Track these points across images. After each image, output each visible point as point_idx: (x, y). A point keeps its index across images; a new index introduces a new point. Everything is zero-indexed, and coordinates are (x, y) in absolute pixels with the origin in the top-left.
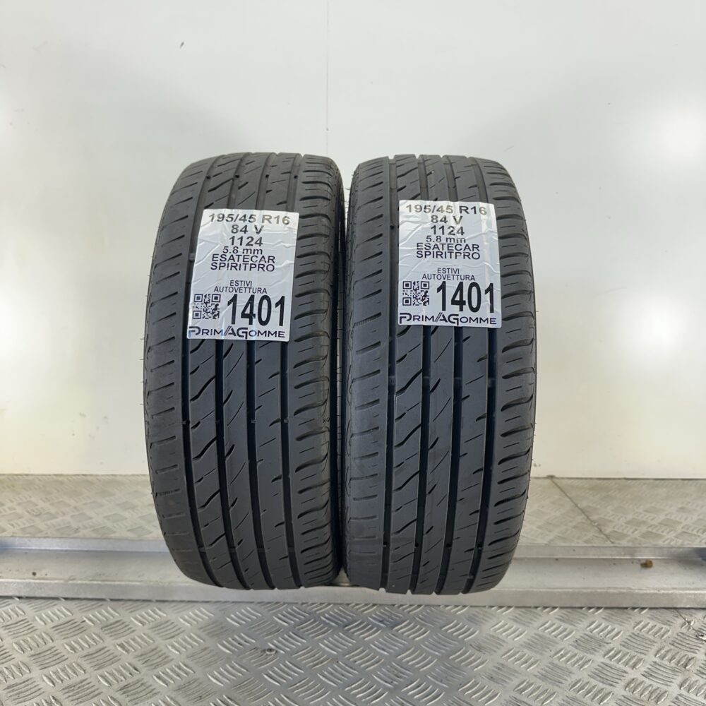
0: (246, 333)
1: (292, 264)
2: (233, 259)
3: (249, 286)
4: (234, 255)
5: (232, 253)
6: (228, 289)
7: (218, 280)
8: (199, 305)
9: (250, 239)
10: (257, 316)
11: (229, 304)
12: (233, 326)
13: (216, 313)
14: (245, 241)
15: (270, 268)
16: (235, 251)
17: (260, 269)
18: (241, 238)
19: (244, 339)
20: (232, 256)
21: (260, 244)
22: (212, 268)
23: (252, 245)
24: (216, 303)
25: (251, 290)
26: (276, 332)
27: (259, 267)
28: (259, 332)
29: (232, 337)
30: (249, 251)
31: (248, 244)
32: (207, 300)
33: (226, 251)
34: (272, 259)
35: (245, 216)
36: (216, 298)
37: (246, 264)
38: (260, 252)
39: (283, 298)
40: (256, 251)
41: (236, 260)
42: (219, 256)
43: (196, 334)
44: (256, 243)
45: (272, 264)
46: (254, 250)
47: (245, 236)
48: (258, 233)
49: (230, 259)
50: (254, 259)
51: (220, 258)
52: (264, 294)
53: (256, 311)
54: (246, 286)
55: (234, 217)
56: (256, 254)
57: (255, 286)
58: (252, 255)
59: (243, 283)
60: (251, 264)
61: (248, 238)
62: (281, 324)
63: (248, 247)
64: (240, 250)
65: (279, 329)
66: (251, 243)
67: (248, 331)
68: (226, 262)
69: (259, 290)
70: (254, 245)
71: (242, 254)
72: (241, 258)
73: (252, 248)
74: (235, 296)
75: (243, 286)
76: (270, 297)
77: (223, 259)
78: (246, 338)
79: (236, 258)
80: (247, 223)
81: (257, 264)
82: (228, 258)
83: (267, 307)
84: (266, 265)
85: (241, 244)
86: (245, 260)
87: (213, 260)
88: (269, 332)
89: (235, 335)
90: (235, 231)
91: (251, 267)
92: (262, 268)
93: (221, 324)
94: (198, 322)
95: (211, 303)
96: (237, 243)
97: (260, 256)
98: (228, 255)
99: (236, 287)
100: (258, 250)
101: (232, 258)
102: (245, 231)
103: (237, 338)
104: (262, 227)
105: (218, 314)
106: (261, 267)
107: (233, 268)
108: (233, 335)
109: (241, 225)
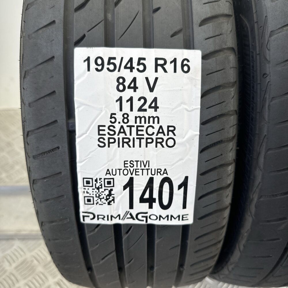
0: (146, 217)
1: (196, 135)
2: (124, 132)
3: (147, 167)
4: (125, 126)
5: (122, 124)
6: (121, 171)
7: (108, 161)
8: (90, 190)
9: (142, 101)
10: (157, 201)
11: (125, 188)
12: (131, 211)
13: (111, 198)
14: (137, 104)
15: (171, 143)
16: (126, 121)
17: (159, 145)
18: (131, 100)
19: (144, 223)
20: (122, 127)
21: (156, 108)
22: (99, 145)
23: (145, 110)
24: (109, 189)
25: (149, 171)
26: (179, 216)
27: (157, 143)
28: (160, 216)
29: (131, 221)
30: (143, 119)
31: (140, 110)
32: (98, 185)
33: (113, 120)
34: (172, 129)
35: (131, 60)
36: (109, 183)
37: (140, 139)
38: (156, 119)
39: (187, 178)
40: (151, 119)
41: (128, 132)
42: (106, 128)
43: (91, 219)
44: (150, 107)
45: (173, 136)
46: (149, 118)
47: (136, 96)
48: (151, 90)
49: (120, 132)
50: (150, 131)
51: (107, 131)
52: (165, 175)
53: (156, 195)
54: (143, 167)
55: (117, 62)
56: (151, 124)
57: (154, 166)
58: (147, 125)
59: (139, 163)
60: (147, 139)
61: (139, 99)
62: (184, 207)
63: (141, 114)
64: (132, 118)
65: (182, 212)
66: (143, 108)
67: (148, 215)
68: (116, 137)
69: (158, 171)
70: (148, 110)
71: (134, 124)
72: (134, 130)
73: (147, 114)
74: (131, 179)
75: (139, 167)
76: (172, 179)
77: (112, 133)
78: (147, 221)
79: (127, 130)
80: (135, 72)
81: (154, 137)
82: (117, 131)
83: (168, 191)
84: (165, 138)
85: (131, 110)
86: (139, 133)
87: (99, 134)
88: (172, 216)
89: (134, 219)
90: (121, 88)
91: (147, 143)
92: (161, 143)
93: (118, 209)
94: (91, 208)
95: (103, 188)
96: (126, 106)
97: (157, 126)
98: (117, 127)
99: (132, 169)
100: (154, 118)
101: (122, 130)
102: (135, 88)
103: (136, 222)
104: (156, 79)
105: (113, 200)
106: (159, 142)
107: (125, 145)
108: (132, 219)
109: (128, 76)
